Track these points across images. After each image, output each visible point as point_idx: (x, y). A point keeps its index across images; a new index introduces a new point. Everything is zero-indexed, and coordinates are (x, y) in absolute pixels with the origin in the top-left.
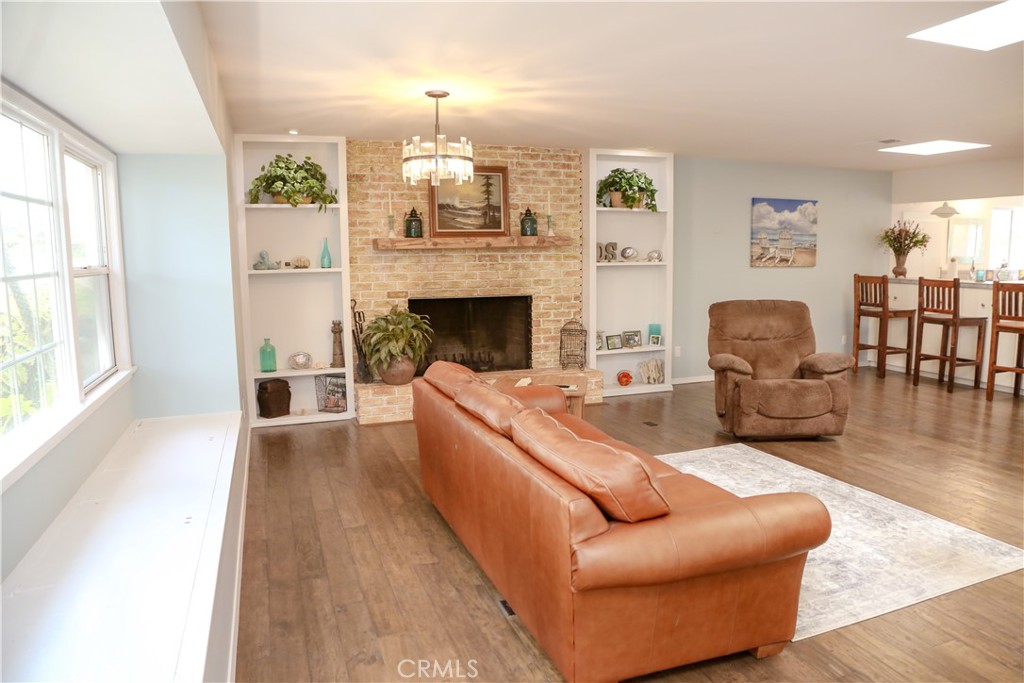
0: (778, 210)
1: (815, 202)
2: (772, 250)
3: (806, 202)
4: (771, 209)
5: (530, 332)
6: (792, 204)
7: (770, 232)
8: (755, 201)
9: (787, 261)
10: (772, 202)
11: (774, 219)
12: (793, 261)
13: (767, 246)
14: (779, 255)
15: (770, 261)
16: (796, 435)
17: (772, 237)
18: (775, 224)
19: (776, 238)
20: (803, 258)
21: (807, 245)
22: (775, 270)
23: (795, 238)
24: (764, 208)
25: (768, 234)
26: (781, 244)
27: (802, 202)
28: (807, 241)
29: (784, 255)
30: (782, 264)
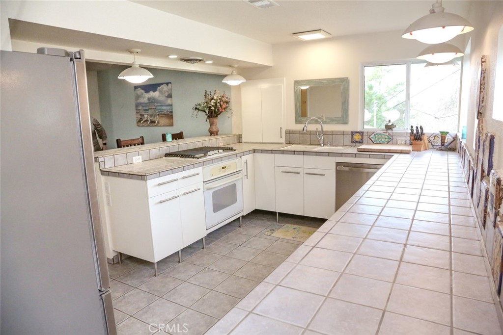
0: (147, 91)
2: (146, 116)
3: (162, 84)
6: (154, 87)
7: (144, 105)
8: (136, 87)
9: (155, 122)
10: (143, 87)
12: (158, 122)
13: (143, 114)
14: (150, 119)
15: (145, 123)
17: (145, 108)
19: (147, 108)
21: (165, 112)
22: (149, 128)
23: (158, 108)
25: (143, 106)
26: (150, 112)
27: (159, 85)
28: (165, 109)
29: (152, 119)
30: (151, 125)
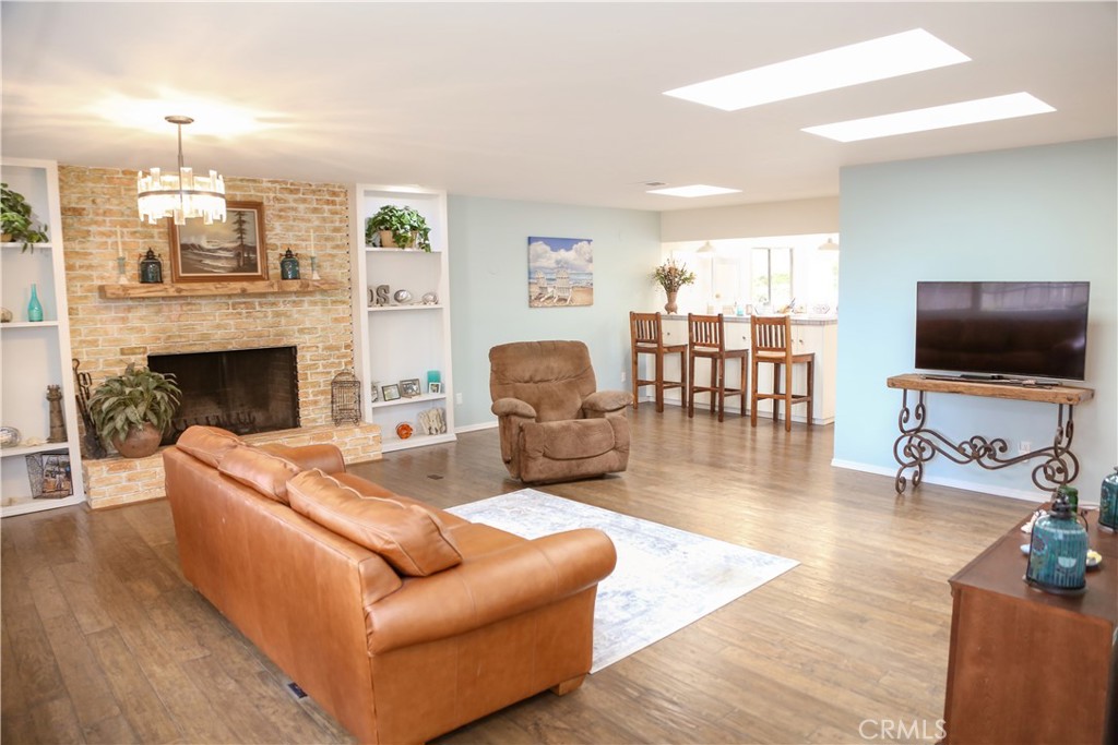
0: (554, 249)
1: (589, 241)
2: (550, 290)
3: (581, 240)
4: (548, 248)
5: (296, 386)
6: (567, 243)
7: (548, 271)
8: (530, 240)
9: (566, 300)
10: (547, 241)
11: (549, 258)
12: (571, 300)
13: (545, 286)
14: (557, 294)
15: (548, 301)
16: (582, 475)
17: (549, 277)
18: (552, 264)
19: (553, 277)
20: (580, 297)
21: (584, 284)
22: (554, 309)
23: (572, 277)
24: (539, 247)
25: (546, 273)
26: (559, 283)
27: (577, 241)
28: (584, 281)
29: (562, 295)
30: (560, 304)
